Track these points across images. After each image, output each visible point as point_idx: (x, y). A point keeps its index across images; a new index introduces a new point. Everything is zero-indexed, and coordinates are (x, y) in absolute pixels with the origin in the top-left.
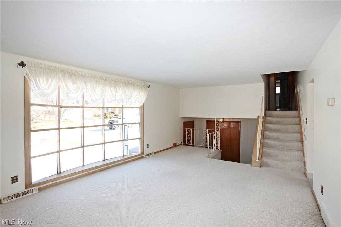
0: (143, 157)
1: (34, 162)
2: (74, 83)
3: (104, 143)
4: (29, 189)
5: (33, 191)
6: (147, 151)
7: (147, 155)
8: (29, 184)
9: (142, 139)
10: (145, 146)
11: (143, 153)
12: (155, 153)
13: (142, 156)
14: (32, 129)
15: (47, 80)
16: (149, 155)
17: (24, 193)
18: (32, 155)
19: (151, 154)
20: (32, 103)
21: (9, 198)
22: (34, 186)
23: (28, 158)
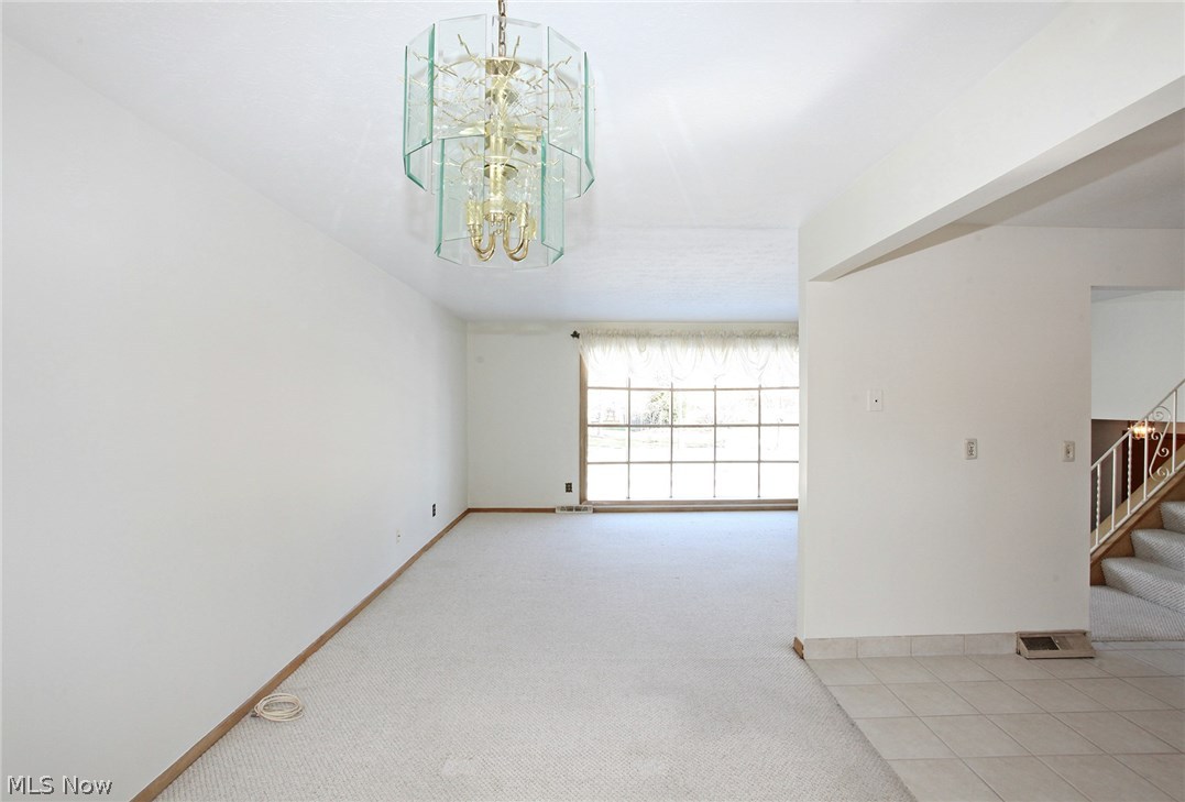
1: (592, 472)
3: (715, 462)
4: (584, 505)
5: (586, 509)
8: (583, 499)
14: (589, 423)
17: (577, 509)
18: (589, 460)
20: (589, 385)
21: (563, 509)
22: (590, 503)
23: (583, 464)
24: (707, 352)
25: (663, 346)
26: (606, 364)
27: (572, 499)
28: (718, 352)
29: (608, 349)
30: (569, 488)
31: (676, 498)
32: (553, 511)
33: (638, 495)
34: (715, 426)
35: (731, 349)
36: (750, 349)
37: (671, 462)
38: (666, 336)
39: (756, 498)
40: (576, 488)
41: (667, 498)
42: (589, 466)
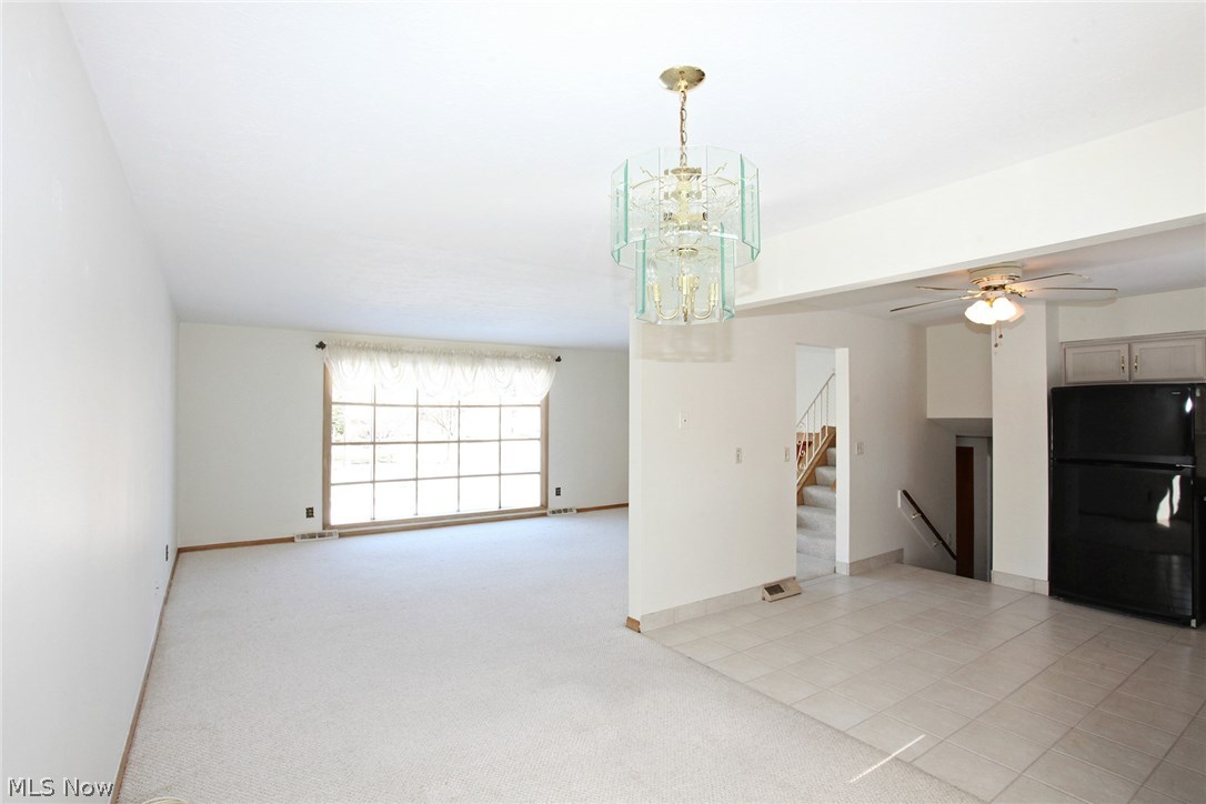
0: (545, 515)
1: (336, 493)
2: (393, 367)
3: (459, 477)
4: (327, 531)
5: (331, 534)
6: (555, 503)
7: (554, 512)
8: (326, 525)
9: (545, 475)
10: (552, 492)
11: (545, 505)
12: (579, 511)
13: (542, 512)
14: (333, 441)
15: (353, 364)
16: (559, 511)
17: (321, 536)
18: (333, 481)
19: (565, 511)
20: (333, 400)
21: (303, 537)
22: (333, 527)
23: (326, 485)
24: (457, 369)
25: (414, 363)
26: (352, 379)
27: (315, 525)
28: (468, 370)
29: (357, 363)
30: (310, 513)
31: (422, 514)
32: (292, 540)
33: (383, 515)
34: (459, 442)
35: (479, 369)
36: (497, 369)
37: (416, 479)
38: (419, 353)
39: (497, 509)
40: (318, 513)
41: (411, 516)
42: (332, 488)
